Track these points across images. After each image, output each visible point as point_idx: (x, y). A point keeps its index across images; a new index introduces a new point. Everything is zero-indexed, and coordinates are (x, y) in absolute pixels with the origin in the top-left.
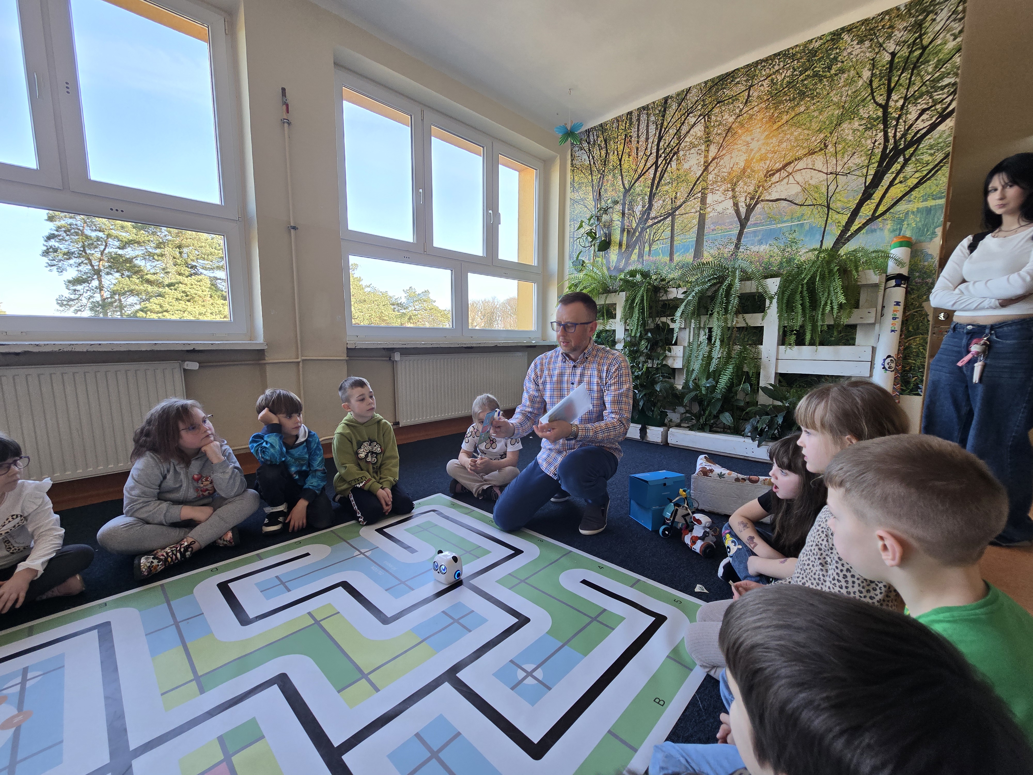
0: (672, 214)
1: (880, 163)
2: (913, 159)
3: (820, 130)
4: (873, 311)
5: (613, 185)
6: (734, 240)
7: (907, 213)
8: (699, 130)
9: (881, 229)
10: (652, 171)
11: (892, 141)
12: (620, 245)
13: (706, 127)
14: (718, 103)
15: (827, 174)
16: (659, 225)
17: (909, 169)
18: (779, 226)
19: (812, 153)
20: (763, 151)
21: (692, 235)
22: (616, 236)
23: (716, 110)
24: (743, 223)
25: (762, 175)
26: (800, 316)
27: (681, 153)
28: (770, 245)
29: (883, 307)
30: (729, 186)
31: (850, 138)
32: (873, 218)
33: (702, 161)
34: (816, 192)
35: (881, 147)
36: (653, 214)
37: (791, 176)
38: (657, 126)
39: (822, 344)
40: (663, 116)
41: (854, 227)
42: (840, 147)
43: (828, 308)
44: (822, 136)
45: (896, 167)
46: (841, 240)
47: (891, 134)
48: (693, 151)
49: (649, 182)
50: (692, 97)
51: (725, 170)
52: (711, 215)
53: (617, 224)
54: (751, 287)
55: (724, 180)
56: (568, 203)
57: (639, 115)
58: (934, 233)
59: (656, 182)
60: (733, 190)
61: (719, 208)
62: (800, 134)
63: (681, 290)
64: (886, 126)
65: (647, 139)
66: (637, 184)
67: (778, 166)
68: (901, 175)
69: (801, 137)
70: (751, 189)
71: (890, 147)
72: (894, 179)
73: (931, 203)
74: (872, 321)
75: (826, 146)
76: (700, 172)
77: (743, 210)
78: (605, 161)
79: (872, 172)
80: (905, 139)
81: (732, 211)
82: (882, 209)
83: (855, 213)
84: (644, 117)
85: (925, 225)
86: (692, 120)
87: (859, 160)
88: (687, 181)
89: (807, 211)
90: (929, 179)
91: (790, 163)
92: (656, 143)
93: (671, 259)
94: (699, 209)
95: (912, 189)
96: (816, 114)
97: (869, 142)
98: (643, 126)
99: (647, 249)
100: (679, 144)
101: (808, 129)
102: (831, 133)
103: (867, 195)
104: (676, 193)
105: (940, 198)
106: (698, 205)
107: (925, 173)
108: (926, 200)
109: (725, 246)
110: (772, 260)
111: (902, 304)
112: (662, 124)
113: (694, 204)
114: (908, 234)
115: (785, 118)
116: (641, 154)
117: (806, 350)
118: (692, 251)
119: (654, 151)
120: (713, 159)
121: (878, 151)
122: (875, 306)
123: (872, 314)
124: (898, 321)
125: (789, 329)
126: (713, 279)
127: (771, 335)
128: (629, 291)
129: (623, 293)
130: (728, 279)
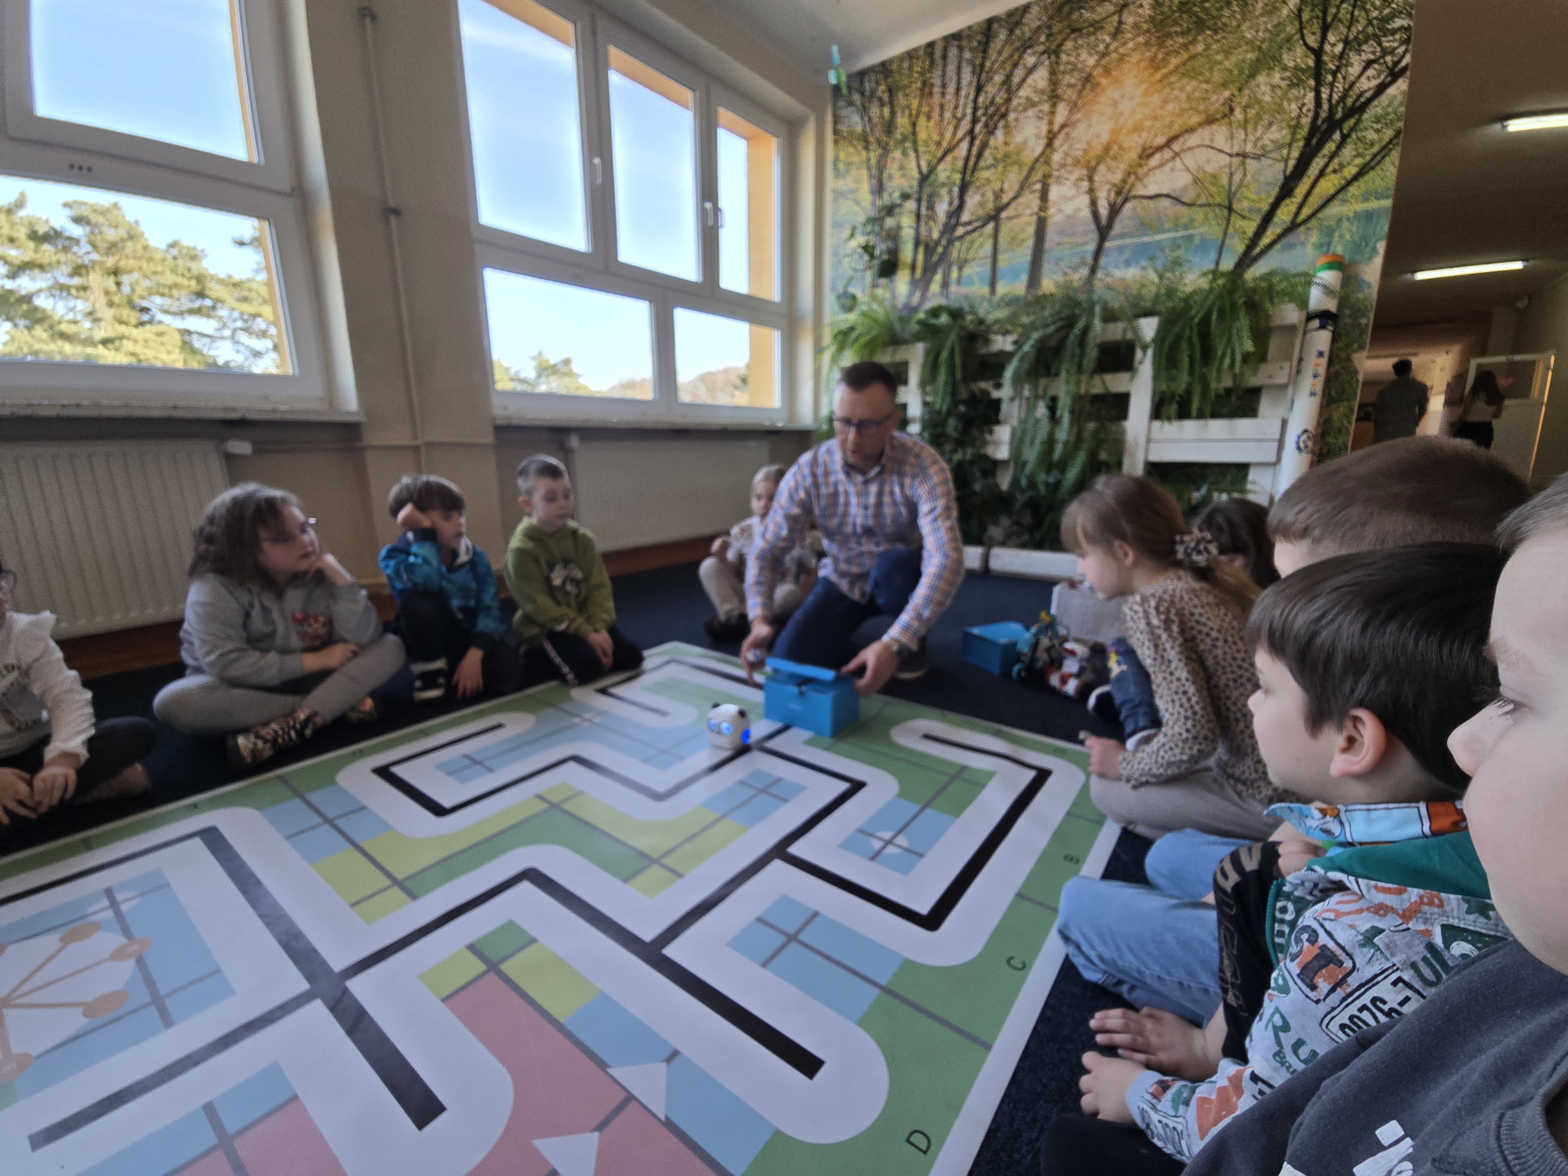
0: (994, 217)
1: (1308, 140)
2: (1354, 136)
3: (1224, 85)
4: (1286, 365)
5: (902, 168)
6: (1089, 260)
7: (1340, 220)
8: (1040, 78)
9: (1303, 244)
10: (964, 145)
11: (1325, 106)
12: (913, 268)
13: (1053, 73)
14: (1074, 31)
15: (1230, 155)
16: (975, 234)
17: (1348, 151)
18: (1158, 237)
19: (1210, 121)
20: (1139, 116)
21: (1025, 254)
22: (907, 253)
23: (1069, 45)
24: (1104, 231)
25: (1134, 155)
26: (1185, 375)
27: (1012, 116)
28: (1143, 268)
29: (1301, 360)
30: (1085, 172)
31: (1267, 98)
32: (1293, 226)
33: (1044, 129)
34: (1213, 184)
35: (1311, 114)
36: (965, 217)
37: (1178, 159)
38: (974, 67)
39: (1215, 415)
40: (985, 51)
41: (1266, 240)
42: (1252, 112)
43: (1227, 361)
44: (1227, 93)
45: (1330, 146)
46: (1246, 259)
47: (1324, 96)
48: (1031, 112)
49: (960, 164)
50: (1033, 20)
51: (1078, 146)
52: (1055, 217)
53: (908, 233)
54: (1116, 332)
55: (1077, 162)
56: (829, 196)
57: (945, 50)
58: (1374, 251)
59: (971, 163)
60: (1090, 179)
61: (1068, 208)
62: (1194, 90)
63: (1010, 338)
64: (1319, 82)
65: (958, 90)
66: (941, 167)
67: (1160, 140)
68: (1336, 161)
69: (1197, 94)
70: (1117, 177)
71: (1324, 114)
72: (1327, 165)
73: (1373, 205)
74: (1284, 381)
75: (1232, 110)
76: (1039, 150)
77: (1104, 211)
78: (889, 127)
79: (1295, 154)
80: (1345, 104)
81: (1086, 213)
82: (1306, 212)
83: (1267, 219)
84: (953, 52)
85: (1364, 238)
86: (1030, 60)
87: (1278, 134)
88: (1019, 163)
89: (1199, 214)
90: (1373, 168)
91: (1175, 138)
92: (972, 97)
93: (993, 291)
94: (1036, 209)
95: (1349, 183)
96: (1219, 57)
97: (1294, 106)
98: (951, 68)
99: (954, 274)
100: (1008, 100)
101: (1207, 82)
102: (1240, 90)
103: (1286, 190)
104: (1003, 182)
105: (1387, 197)
106: (1035, 203)
107: (1368, 158)
108: (1366, 200)
109: (1075, 269)
110: (1144, 291)
111: (1326, 355)
112: (982, 66)
113: (1030, 201)
114: (1340, 250)
115: (1174, 61)
116: (948, 115)
117: (1190, 426)
118: (1024, 278)
119: (969, 111)
120: (1063, 126)
121: (1306, 121)
122: (1289, 358)
123: (1286, 371)
124: (1320, 380)
125: (1168, 395)
126: (1060, 320)
127: (1140, 406)
128: (930, 341)
129: (920, 344)
130: (1080, 319)
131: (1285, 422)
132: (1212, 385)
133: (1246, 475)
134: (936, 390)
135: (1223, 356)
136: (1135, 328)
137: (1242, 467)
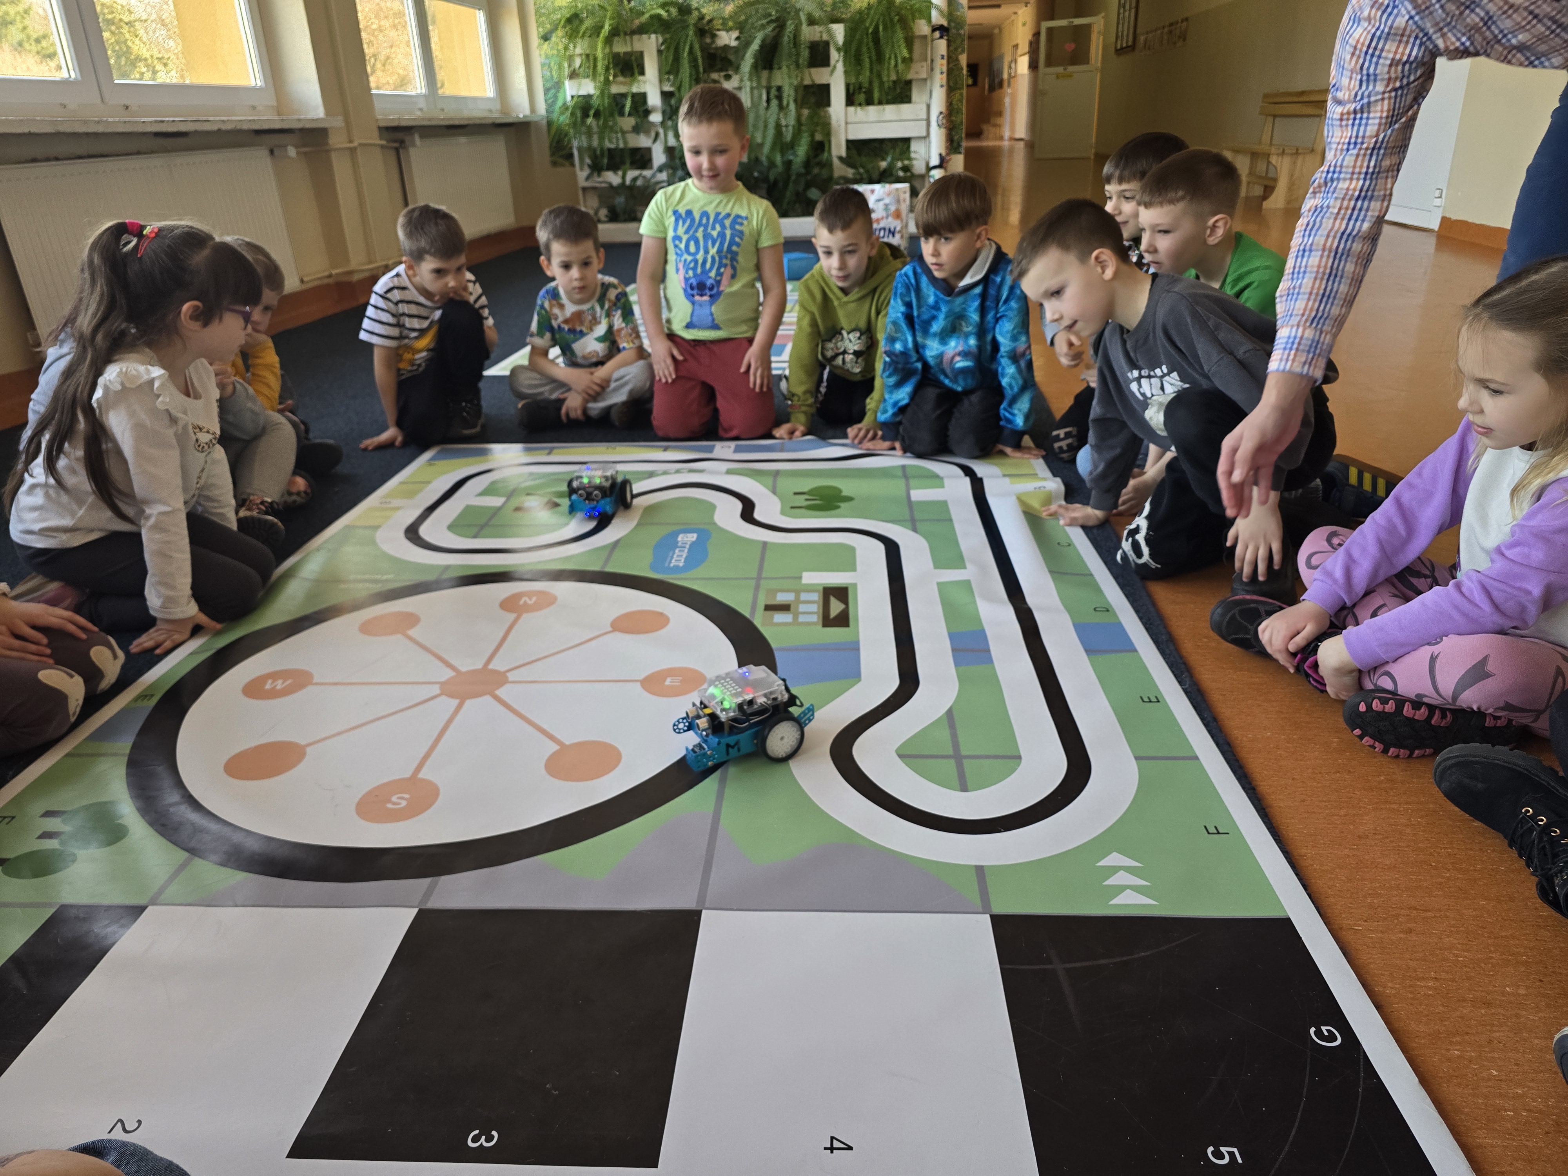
4: (924, 64)
26: (868, 71)
29: (932, 61)
39: (889, 102)
43: (893, 62)
54: (816, 33)
63: (733, 35)
74: (924, 76)
111: (946, 57)
117: (873, 111)
122: (926, 60)
123: (925, 69)
124: (945, 75)
125: (857, 86)
126: (772, 21)
127: (838, 94)
128: (662, 34)
129: (653, 36)
130: (789, 22)
131: (928, 107)
132: (885, 79)
133: (909, 147)
134: (681, 82)
135: (890, 58)
136: (830, 32)
137: (907, 141)
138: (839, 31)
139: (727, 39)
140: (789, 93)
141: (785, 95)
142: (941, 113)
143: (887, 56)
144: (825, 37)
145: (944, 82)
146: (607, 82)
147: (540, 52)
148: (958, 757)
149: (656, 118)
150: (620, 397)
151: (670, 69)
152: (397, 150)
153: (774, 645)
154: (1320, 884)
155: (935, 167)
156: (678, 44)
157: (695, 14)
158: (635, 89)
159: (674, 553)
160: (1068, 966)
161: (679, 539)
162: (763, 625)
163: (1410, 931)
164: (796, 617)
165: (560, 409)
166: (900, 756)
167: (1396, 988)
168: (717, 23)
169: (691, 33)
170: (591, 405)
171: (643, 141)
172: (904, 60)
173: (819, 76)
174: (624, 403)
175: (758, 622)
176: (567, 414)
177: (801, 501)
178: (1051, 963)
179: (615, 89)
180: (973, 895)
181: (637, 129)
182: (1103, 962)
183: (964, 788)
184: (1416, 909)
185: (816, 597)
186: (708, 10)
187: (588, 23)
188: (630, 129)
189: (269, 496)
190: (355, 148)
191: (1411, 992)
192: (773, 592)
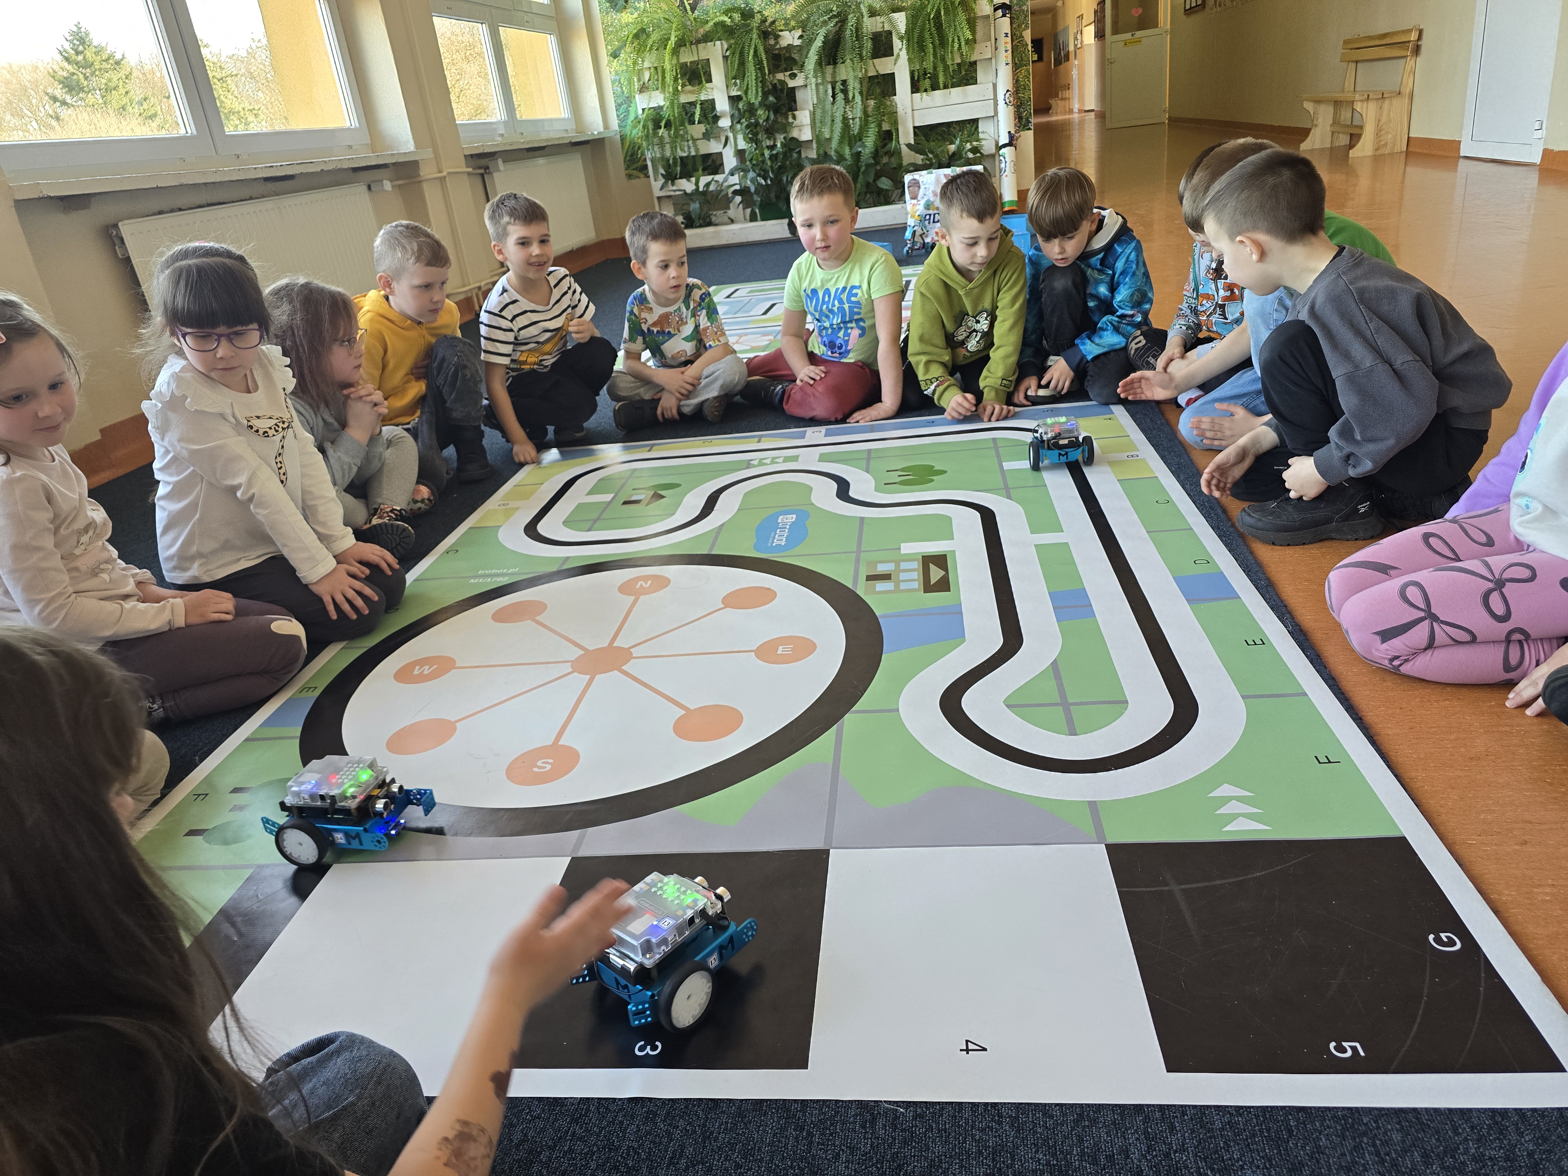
4: (989, 44)
26: (931, 57)
29: (996, 39)
39: (954, 85)
43: (956, 45)
54: (878, 24)
63: (796, 34)
74: (989, 55)
111: (1009, 35)
117: (940, 95)
122: (989, 39)
123: (989, 48)
124: (1010, 52)
125: (922, 73)
126: (834, 16)
127: (903, 83)
128: (727, 40)
129: (718, 43)
130: (850, 16)
131: (995, 86)
132: (949, 63)
133: (977, 127)
134: (748, 85)
135: (953, 41)
136: (890, 21)
137: (975, 122)
138: (901, 20)
139: (790, 38)
140: (854, 86)
141: (850, 88)
142: (1008, 91)
143: (950, 40)
144: (887, 27)
145: (1010, 60)
146: (676, 92)
147: (610, 69)
148: (1065, 705)
149: (725, 123)
150: (713, 392)
151: (736, 73)
152: (482, 175)
153: (877, 613)
154: (1432, 804)
155: (1005, 146)
156: (743, 48)
157: (758, 17)
158: (703, 97)
159: (776, 534)
160: (1183, 887)
161: (779, 521)
162: (866, 594)
163: (1525, 843)
164: (897, 585)
165: (656, 408)
166: (1008, 706)
167: (1511, 895)
168: (780, 25)
169: (755, 36)
170: (683, 403)
171: (714, 147)
172: (967, 42)
173: (883, 66)
174: (715, 398)
175: (860, 592)
176: (663, 414)
177: (894, 477)
178: (1167, 885)
179: (684, 99)
180: (1088, 827)
181: (707, 136)
182: (1218, 882)
183: (1073, 732)
184: (1530, 822)
185: (916, 565)
186: (770, 13)
187: (655, 37)
188: (701, 136)
189: (398, 504)
190: (445, 177)
191: (1528, 899)
192: (873, 564)
